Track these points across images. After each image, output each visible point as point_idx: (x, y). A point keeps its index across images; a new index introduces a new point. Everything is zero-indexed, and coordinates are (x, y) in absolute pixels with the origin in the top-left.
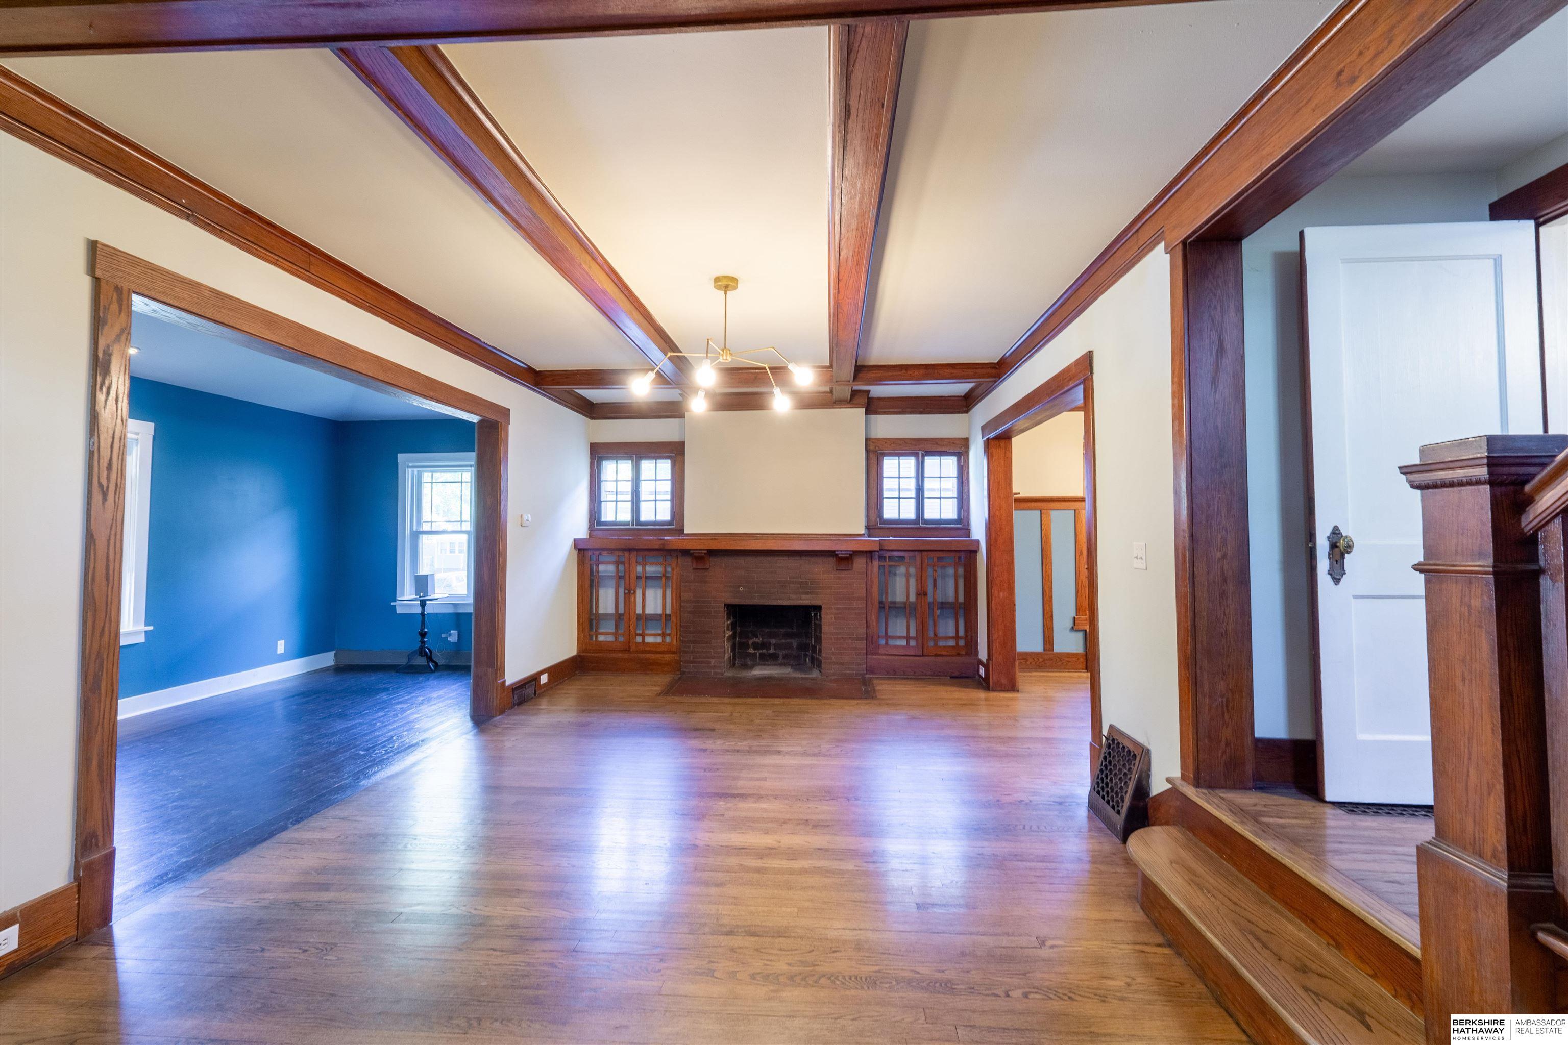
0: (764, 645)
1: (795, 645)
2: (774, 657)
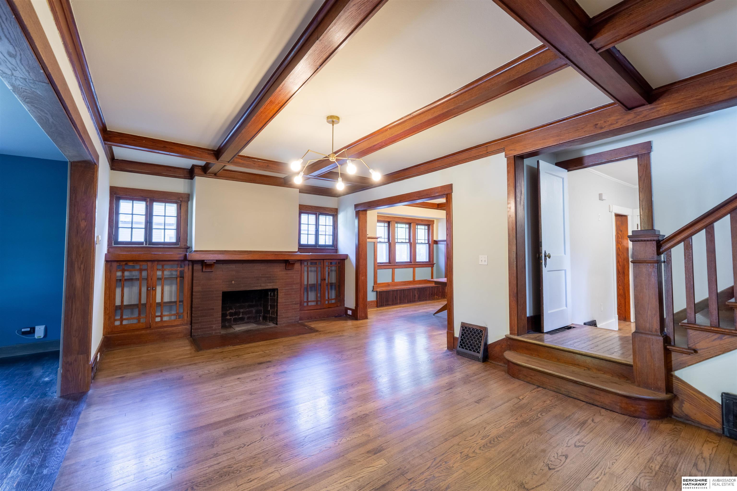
0: (236, 313)
1: (254, 311)
2: (242, 319)
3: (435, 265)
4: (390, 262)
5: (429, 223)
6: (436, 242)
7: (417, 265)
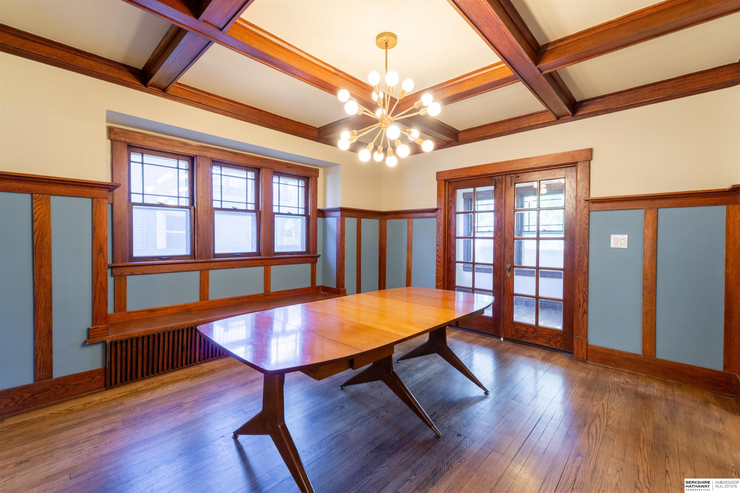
3: (320, 260)
4: (193, 255)
5: (307, 174)
6: (323, 213)
7: (275, 260)
